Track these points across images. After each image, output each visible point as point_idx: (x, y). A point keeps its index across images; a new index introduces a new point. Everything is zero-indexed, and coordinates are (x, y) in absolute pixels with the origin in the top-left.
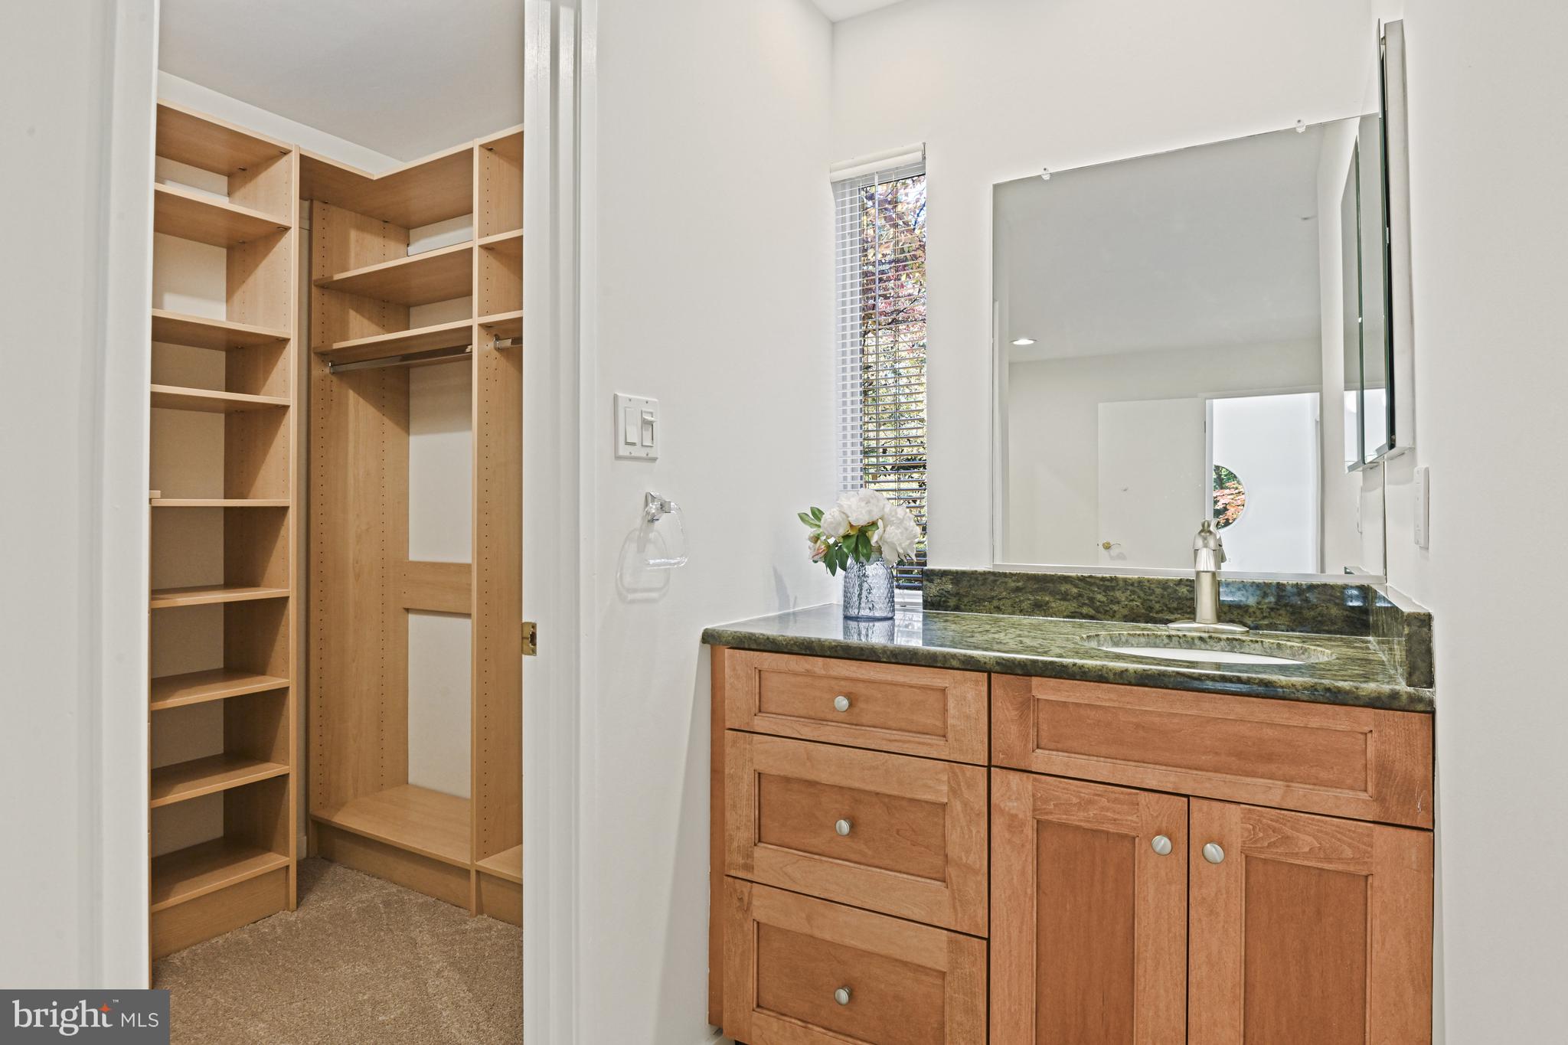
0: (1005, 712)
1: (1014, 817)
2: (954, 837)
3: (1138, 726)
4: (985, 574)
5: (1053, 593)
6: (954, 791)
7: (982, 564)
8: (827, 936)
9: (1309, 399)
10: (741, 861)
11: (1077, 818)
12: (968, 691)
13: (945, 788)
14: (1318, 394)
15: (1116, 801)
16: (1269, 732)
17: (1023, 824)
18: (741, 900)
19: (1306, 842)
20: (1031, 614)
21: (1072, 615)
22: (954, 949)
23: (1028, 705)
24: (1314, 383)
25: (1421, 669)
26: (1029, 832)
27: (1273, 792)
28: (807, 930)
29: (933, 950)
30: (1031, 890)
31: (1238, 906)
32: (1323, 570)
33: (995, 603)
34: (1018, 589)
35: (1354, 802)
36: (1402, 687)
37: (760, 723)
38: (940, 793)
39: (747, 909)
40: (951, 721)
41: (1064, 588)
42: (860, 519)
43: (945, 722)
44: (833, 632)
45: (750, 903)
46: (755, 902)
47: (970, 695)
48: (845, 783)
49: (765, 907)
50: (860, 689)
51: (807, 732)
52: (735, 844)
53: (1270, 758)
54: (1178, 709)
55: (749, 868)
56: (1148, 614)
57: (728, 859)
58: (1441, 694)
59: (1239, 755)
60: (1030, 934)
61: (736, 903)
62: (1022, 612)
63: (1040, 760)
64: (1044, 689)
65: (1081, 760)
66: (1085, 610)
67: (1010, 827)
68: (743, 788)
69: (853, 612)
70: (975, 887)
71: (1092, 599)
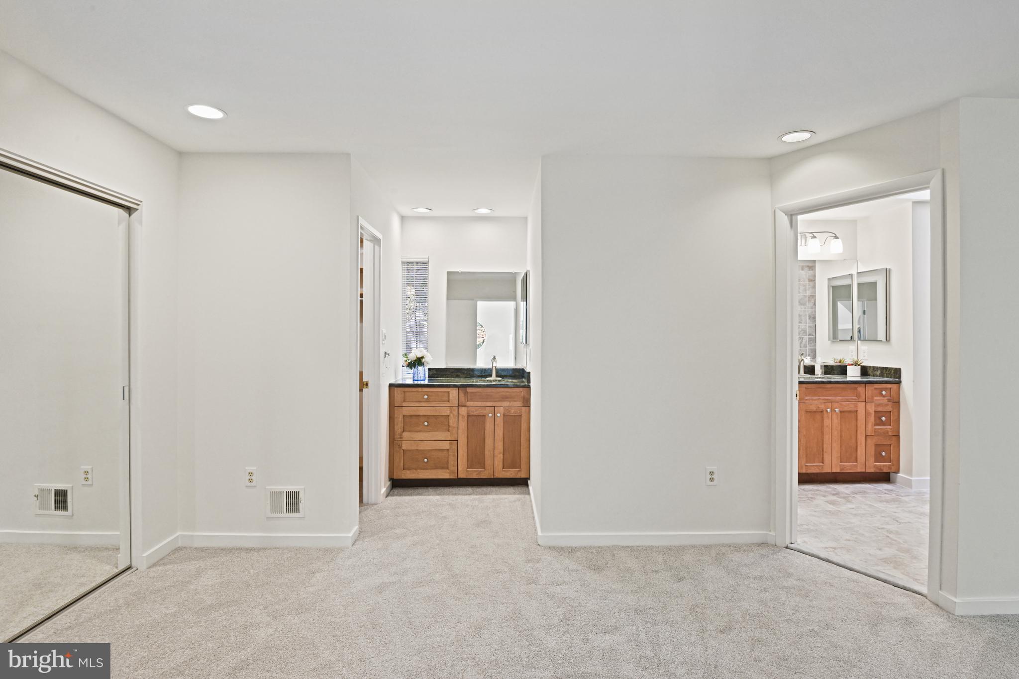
0: (461, 395)
1: (463, 415)
2: (451, 422)
3: (486, 395)
4: (444, 369)
5: (460, 372)
6: (451, 412)
7: (443, 366)
8: (422, 448)
9: (512, 304)
10: (399, 436)
11: (475, 413)
12: (453, 392)
13: (449, 412)
14: (515, 302)
15: (482, 409)
16: (508, 393)
17: (465, 417)
18: (399, 446)
19: (512, 411)
20: (455, 378)
21: (465, 378)
22: (451, 444)
23: (466, 393)
24: (514, 298)
25: (529, 381)
26: (466, 418)
27: (506, 403)
28: (416, 448)
29: (446, 445)
30: (466, 429)
31: (502, 424)
32: (516, 365)
33: (447, 376)
34: (452, 372)
35: (519, 403)
36: (526, 384)
37: (404, 404)
38: (448, 413)
39: (400, 447)
40: (450, 398)
41: (463, 371)
42: (419, 356)
43: (449, 398)
44: (410, 382)
45: (401, 446)
46: (403, 445)
47: (454, 392)
48: (425, 414)
49: (405, 446)
50: (430, 394)
51: (417, 404)
52: (397, 433)
53: (507, 398)
54: (493, 391)
55: (401, 438)
56: (482, 377)
57: (395, 437)
58: (532, 385)
59: (503, 398)
60: (466, 438)
61: (398, 446)
62: (453, 378)
63: (469, 403)
64: (469, 390)
65: (476, 403)
66: (468, 376)
67: (462, 417)
68: (399, 420)
69: (414, 379)
70: (455, 431)
71: (470, 374)
